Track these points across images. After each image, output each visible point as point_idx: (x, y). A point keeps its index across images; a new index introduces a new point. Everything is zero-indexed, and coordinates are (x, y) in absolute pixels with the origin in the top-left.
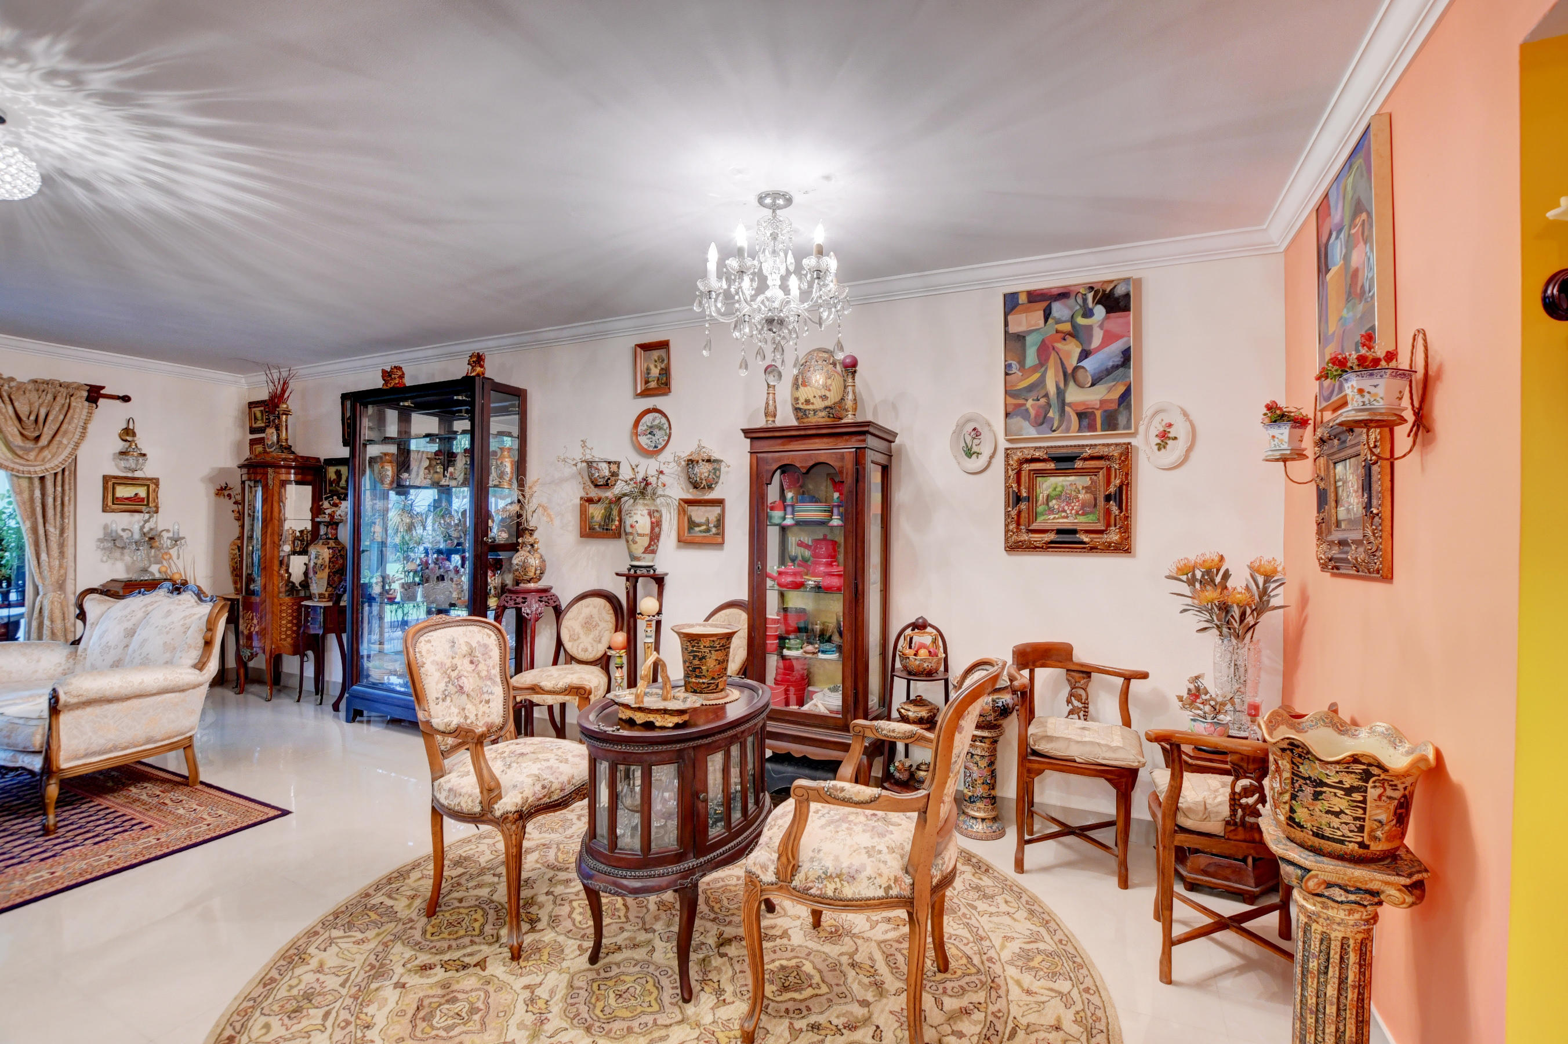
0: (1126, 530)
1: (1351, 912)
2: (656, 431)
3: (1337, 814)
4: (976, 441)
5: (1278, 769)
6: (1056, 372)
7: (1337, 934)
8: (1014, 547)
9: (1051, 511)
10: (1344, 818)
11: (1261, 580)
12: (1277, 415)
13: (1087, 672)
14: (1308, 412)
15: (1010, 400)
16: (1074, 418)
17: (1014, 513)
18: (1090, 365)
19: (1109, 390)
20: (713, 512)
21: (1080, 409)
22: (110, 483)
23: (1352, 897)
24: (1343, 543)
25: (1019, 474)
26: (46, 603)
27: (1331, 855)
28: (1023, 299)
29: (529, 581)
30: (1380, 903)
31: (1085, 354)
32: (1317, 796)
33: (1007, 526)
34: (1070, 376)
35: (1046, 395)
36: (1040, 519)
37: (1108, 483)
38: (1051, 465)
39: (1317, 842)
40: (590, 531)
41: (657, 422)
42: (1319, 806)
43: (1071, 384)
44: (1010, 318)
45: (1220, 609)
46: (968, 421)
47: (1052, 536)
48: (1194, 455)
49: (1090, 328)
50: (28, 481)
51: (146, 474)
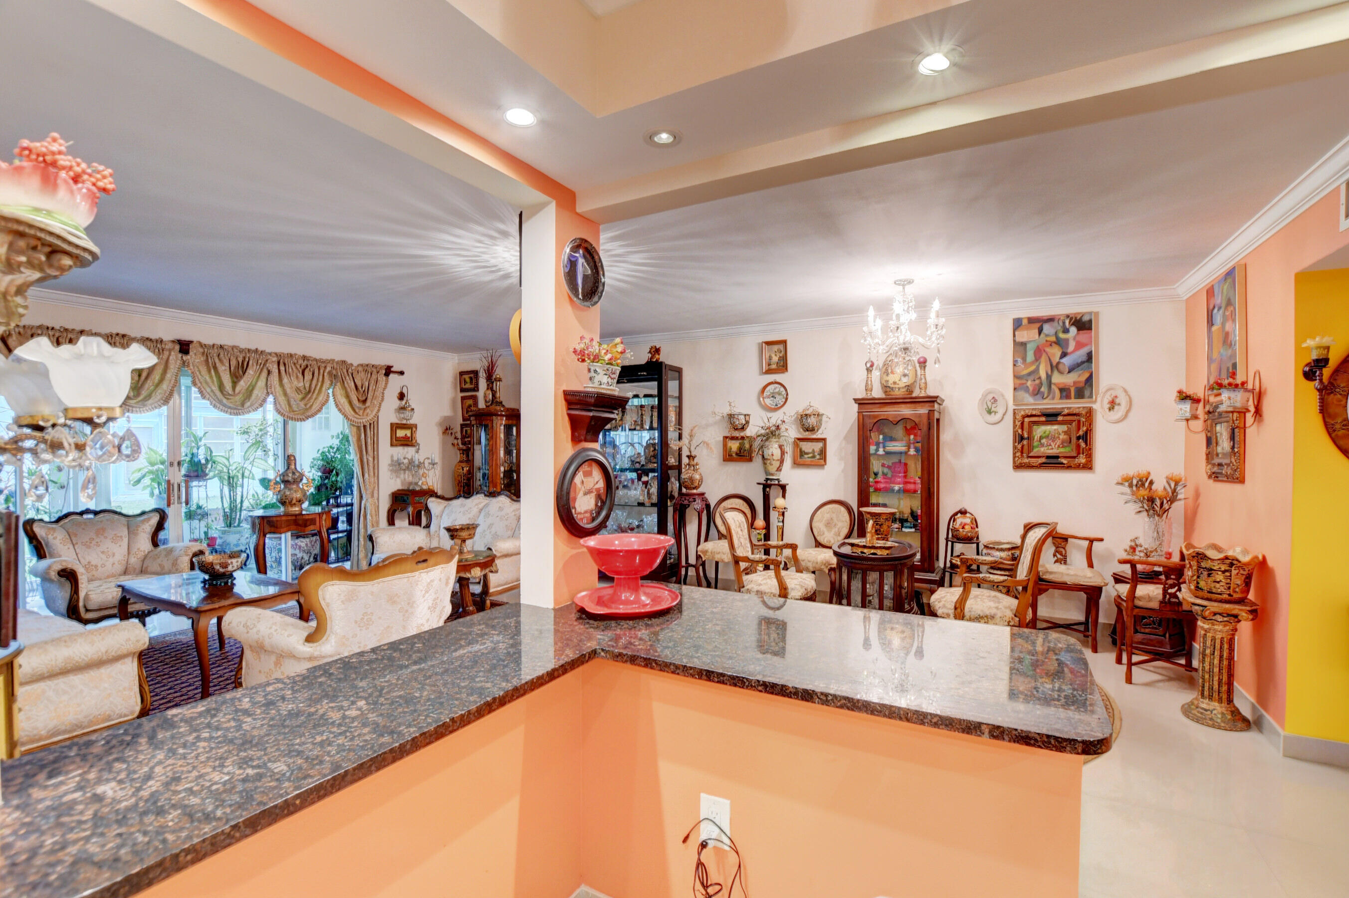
0: (1089, 456)
1: (1225, 626)
2: (777, 396)
3: (1218, 582)
4: (994, 405)
5: (1191, 566)
6: (1046, 366)
7: (1219, 636)
8: (1018, 467)
9: (1042, 445)
10: (1222, 584)
11: (1173, 485)
12: (1184, 397)
13: (1065, 539)
14: (1200, 394)
15: (1018, 382)
16: (1057, 392)
17: (1019, 447)
18: (1067, 361)
19: (1079, 376)
20: (818, 446)
21: (1061, 386)
22: (394, 427)
23: (1225, 619)
24: (1220, 465)
25: (1022, 424)
26: (368, 505)
27: (1216, 601)
28: (1025, 322)
29: (694, 488)
30: (1239, 621)
31: (1064, 355)
32: (1209, 575)
33: (1014, 454)
34: (1055, 367)
35: (1040, 378)
36: (1035, 450)
37: (1079, 429)
38: (1043, 419)
39: (1209, 595)
40: (729, 457)
41: (777, 390)
42: (1211, 579)
43: (1056, 372)
44: (1016, 333)
45: (1148, 501)
46: (990, 393)
47: (1043, 460)
48: (1131, 414)
49: (1067, 340)
50: (358, 428)
51: (412, 422)
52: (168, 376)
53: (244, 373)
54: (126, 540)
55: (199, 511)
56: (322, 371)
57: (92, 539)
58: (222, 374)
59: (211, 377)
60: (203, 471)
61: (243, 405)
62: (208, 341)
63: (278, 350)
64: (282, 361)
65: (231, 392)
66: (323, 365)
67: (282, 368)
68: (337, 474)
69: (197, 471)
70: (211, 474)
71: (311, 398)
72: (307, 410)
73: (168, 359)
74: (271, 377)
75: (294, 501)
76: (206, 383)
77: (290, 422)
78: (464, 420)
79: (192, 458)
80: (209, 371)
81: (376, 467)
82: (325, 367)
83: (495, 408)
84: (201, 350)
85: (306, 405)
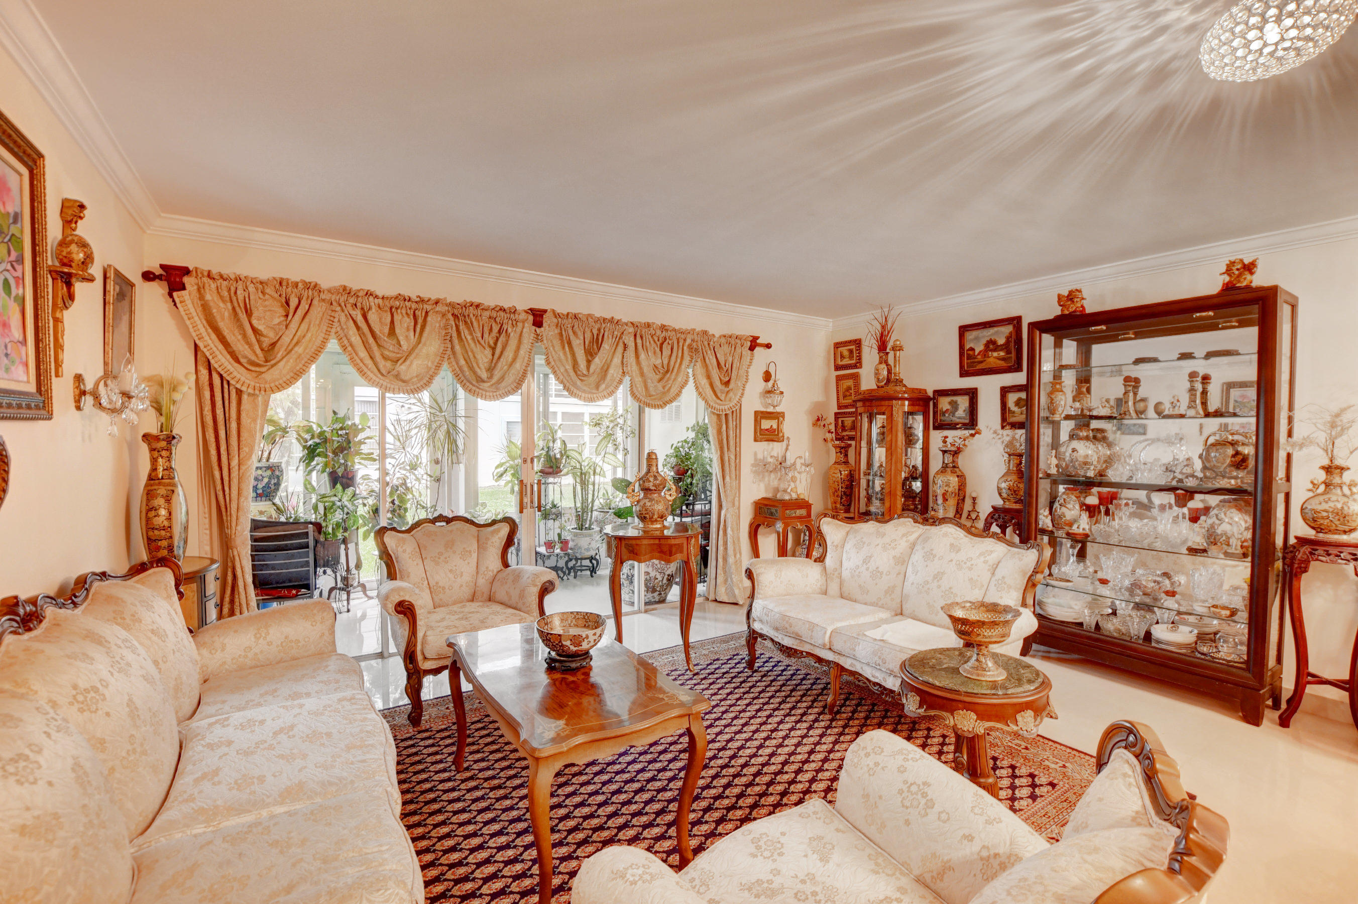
22: (760, 416)
26: (728, 516)
50: (719, 416)
51: (778, 409)
52: (522, 352)
53: (599, 349)
54: (475, 555)
55: (554, 510)
56: (681, 344)
57: (440, 554)
58: (576, 349)
59: (565, 353)
60: (558, 467)
61: (597, 387)
62: (562, 309)
63: (635, 320)
64: (640, 331)
65: (585, 372)
66: (683, 336)
67: (639, 341)
68: (692, 476)
69: (552, 468)
70: (565, 471)
71: (669, 379)
72: (664, 393)
73: (522, 332)
74: (627, 354)
75: (656, 516)
76: (560, 360)
77: (647, 409)
78: (839, 407)
79: (548, 452)
80: (563, 348)
81: (738, 467)
82: (685, 340)
83: (891, 389)
84: (555, 320)
85: (664, 387)
